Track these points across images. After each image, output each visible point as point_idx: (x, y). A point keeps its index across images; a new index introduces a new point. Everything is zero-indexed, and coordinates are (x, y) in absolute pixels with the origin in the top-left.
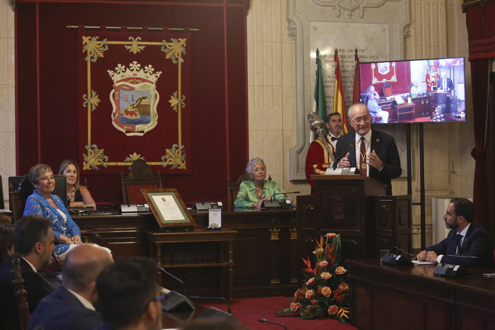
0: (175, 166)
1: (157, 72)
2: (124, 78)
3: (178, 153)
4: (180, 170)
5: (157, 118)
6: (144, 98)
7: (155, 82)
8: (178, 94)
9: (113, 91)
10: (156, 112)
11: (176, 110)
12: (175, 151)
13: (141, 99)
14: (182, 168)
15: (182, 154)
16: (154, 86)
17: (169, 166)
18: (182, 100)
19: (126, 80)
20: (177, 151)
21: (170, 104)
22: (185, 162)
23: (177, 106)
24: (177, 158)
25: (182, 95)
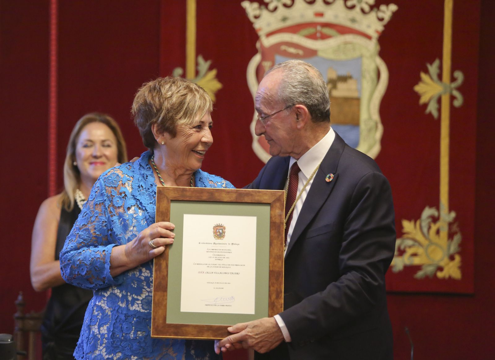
0: (429, 270)
1: (383, 7)
2: (289, 23)
3: (438, 232)
4: (444, 280)
5: (378, 134)
6: (344, 79)
7: (375, 36)
8: (441, 68)
9: (256, 59)
10: (376, 117)
11: (435, 114)
12: (429, 228)
13: (333, 83)
14: (447, 276)
15: (451, 236)
16: (373, 46)
17: (411, 269)
18: (454, 85)
19: (295, 29)
20: (434, 228)
21: (417, 96)
22: (458, 258)
23: (439, 101)
24: (433, 247)
25: (454, 69)
